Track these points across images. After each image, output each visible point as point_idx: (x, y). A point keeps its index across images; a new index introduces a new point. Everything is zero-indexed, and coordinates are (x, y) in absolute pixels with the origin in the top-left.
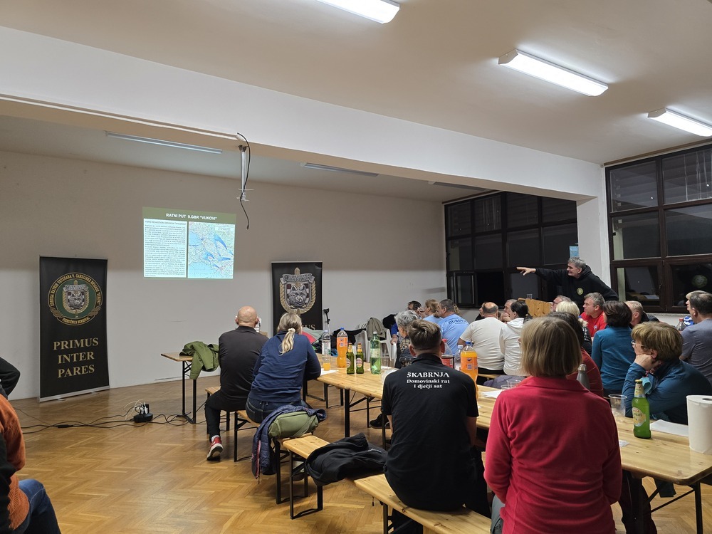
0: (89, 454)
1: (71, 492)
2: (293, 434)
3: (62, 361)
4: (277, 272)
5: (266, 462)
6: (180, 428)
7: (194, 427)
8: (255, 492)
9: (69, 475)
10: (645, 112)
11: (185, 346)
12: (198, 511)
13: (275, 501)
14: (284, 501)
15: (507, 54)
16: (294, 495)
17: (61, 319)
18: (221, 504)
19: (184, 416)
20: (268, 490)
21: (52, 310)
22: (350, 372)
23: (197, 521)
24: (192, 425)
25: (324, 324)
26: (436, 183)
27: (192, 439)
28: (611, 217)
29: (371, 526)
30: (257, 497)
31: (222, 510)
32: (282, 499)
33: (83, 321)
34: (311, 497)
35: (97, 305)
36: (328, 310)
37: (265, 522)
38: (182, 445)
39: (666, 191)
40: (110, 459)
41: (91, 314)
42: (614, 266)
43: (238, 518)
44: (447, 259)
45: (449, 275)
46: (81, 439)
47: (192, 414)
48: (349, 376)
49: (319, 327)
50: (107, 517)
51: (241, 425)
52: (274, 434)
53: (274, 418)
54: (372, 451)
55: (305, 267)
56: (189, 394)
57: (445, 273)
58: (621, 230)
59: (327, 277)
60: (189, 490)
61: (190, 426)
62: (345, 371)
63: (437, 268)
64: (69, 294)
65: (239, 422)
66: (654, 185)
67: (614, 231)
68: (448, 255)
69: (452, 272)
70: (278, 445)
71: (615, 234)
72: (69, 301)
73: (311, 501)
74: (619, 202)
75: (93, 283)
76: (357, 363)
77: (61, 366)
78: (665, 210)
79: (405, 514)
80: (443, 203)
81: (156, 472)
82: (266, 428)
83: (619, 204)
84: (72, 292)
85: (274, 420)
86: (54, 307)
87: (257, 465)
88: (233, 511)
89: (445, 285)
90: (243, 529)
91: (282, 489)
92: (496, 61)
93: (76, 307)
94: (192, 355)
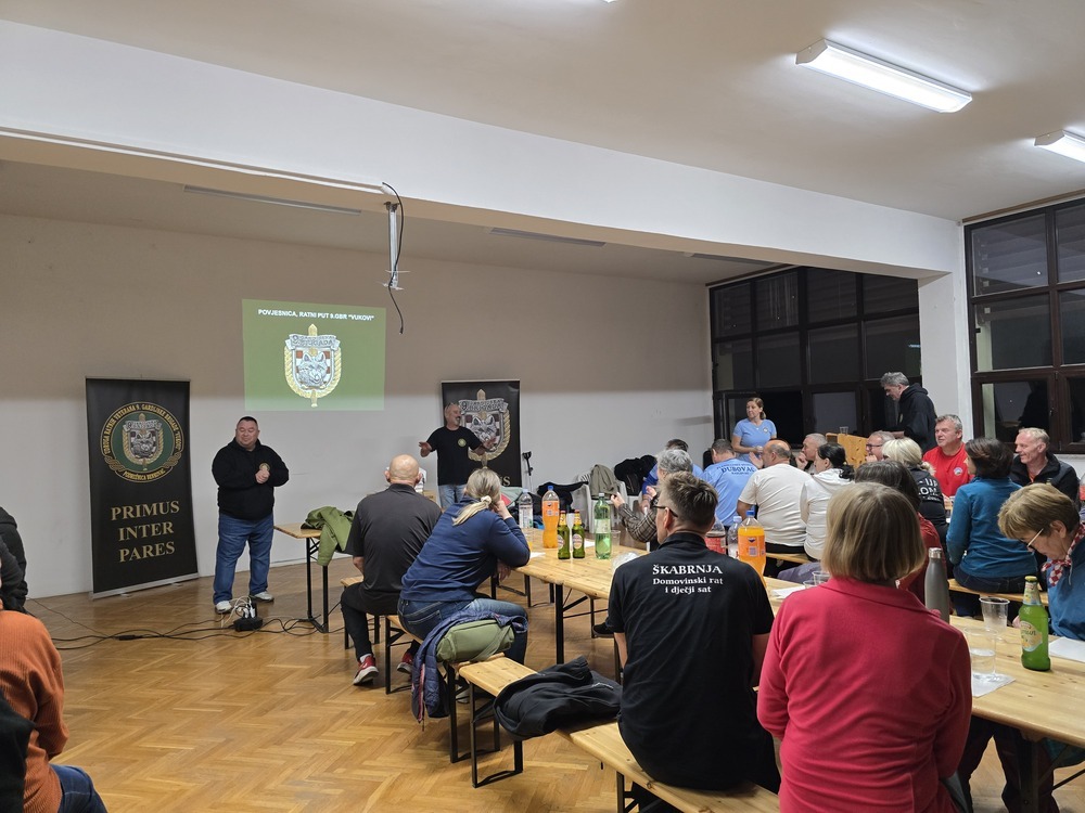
0: (165, 683)
1: (136, 743)
2: (474, 656)
3: (125, 537)
4: (450, 396)
5: (434, 699)
6: (304, 640)
7: (326, 639)
8: (419, 743)
9: (133, 716)
10: (1030, 136)
11: (310, 515)
12: (329, 775)
13: (448, 758)
14: (463, 758)
15: (809, 47)
16: (477, 749)
17: (122, 473)
18: (366, 763)
19: (311, 620)
20: (438, 740)
21: (108, 460)
22: (564, 557)
23: (328, 791)
24: (322, 635)
25: (524, 477)
26: (696, 255)
27: (321, 658)
28: (974, 304)
29: (598, 798)
30: (420, 751)
31: (366, 773)
32: (460, 755)
33: (155, 475)
34: (505, 751)
35: (176, 450)
36: (530, 453)
37: (432, 792)
38: (306, 667)
39: (1062, 261)
40: (197, 690)
41: (166, 465)
42: (978, 380)
43: (392, 787)
44: (714, 372)
45: (717, 397)
46: (153, 658)
47: (322, 617)
48: (563, 564)
49: (517, 482)
50: (191, 785)
51: (396, 637)
52: (446, 656)
53: (445, 630)
54: (600, 687)
55: (493, 388)
56: (317, 585)
57: (710, 394)
58: (988, 324)
59: (526, 404)
60: (317, 740)
61: (318, 637)
62: (555, 553)
63: (699, 386)
64: (133, 434)
65: (392, 633)
66: (1043, 251)
67: (977, 327)
68: (715, 365)
69: (720, 393)
70: (451, 672)
71: (979, 331)
72: (132, 445)
73: (505, 758)
74: (986, 279)
75: (168, 417)
76: (574, 542)
77: (125, 545)
78: (1059, 291)
79: (652, 791)
80: (707, 285)
81: (267, 711)
82: (433, 646)
83: (987, 284)
84: (137, 432)
85: (446, 632)
86: (110, 454)
87: (419, 702)
88: (384, 774)
89: (710, 413)
90: (398, 804)
91: (459, 738)
92: (793, 58)
93: (144, 455)
94: (320, 528)
